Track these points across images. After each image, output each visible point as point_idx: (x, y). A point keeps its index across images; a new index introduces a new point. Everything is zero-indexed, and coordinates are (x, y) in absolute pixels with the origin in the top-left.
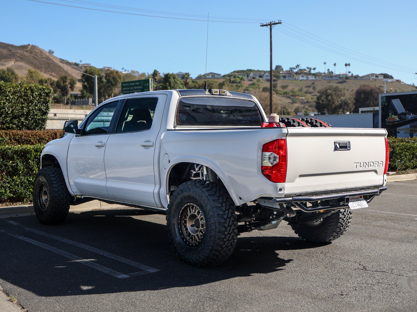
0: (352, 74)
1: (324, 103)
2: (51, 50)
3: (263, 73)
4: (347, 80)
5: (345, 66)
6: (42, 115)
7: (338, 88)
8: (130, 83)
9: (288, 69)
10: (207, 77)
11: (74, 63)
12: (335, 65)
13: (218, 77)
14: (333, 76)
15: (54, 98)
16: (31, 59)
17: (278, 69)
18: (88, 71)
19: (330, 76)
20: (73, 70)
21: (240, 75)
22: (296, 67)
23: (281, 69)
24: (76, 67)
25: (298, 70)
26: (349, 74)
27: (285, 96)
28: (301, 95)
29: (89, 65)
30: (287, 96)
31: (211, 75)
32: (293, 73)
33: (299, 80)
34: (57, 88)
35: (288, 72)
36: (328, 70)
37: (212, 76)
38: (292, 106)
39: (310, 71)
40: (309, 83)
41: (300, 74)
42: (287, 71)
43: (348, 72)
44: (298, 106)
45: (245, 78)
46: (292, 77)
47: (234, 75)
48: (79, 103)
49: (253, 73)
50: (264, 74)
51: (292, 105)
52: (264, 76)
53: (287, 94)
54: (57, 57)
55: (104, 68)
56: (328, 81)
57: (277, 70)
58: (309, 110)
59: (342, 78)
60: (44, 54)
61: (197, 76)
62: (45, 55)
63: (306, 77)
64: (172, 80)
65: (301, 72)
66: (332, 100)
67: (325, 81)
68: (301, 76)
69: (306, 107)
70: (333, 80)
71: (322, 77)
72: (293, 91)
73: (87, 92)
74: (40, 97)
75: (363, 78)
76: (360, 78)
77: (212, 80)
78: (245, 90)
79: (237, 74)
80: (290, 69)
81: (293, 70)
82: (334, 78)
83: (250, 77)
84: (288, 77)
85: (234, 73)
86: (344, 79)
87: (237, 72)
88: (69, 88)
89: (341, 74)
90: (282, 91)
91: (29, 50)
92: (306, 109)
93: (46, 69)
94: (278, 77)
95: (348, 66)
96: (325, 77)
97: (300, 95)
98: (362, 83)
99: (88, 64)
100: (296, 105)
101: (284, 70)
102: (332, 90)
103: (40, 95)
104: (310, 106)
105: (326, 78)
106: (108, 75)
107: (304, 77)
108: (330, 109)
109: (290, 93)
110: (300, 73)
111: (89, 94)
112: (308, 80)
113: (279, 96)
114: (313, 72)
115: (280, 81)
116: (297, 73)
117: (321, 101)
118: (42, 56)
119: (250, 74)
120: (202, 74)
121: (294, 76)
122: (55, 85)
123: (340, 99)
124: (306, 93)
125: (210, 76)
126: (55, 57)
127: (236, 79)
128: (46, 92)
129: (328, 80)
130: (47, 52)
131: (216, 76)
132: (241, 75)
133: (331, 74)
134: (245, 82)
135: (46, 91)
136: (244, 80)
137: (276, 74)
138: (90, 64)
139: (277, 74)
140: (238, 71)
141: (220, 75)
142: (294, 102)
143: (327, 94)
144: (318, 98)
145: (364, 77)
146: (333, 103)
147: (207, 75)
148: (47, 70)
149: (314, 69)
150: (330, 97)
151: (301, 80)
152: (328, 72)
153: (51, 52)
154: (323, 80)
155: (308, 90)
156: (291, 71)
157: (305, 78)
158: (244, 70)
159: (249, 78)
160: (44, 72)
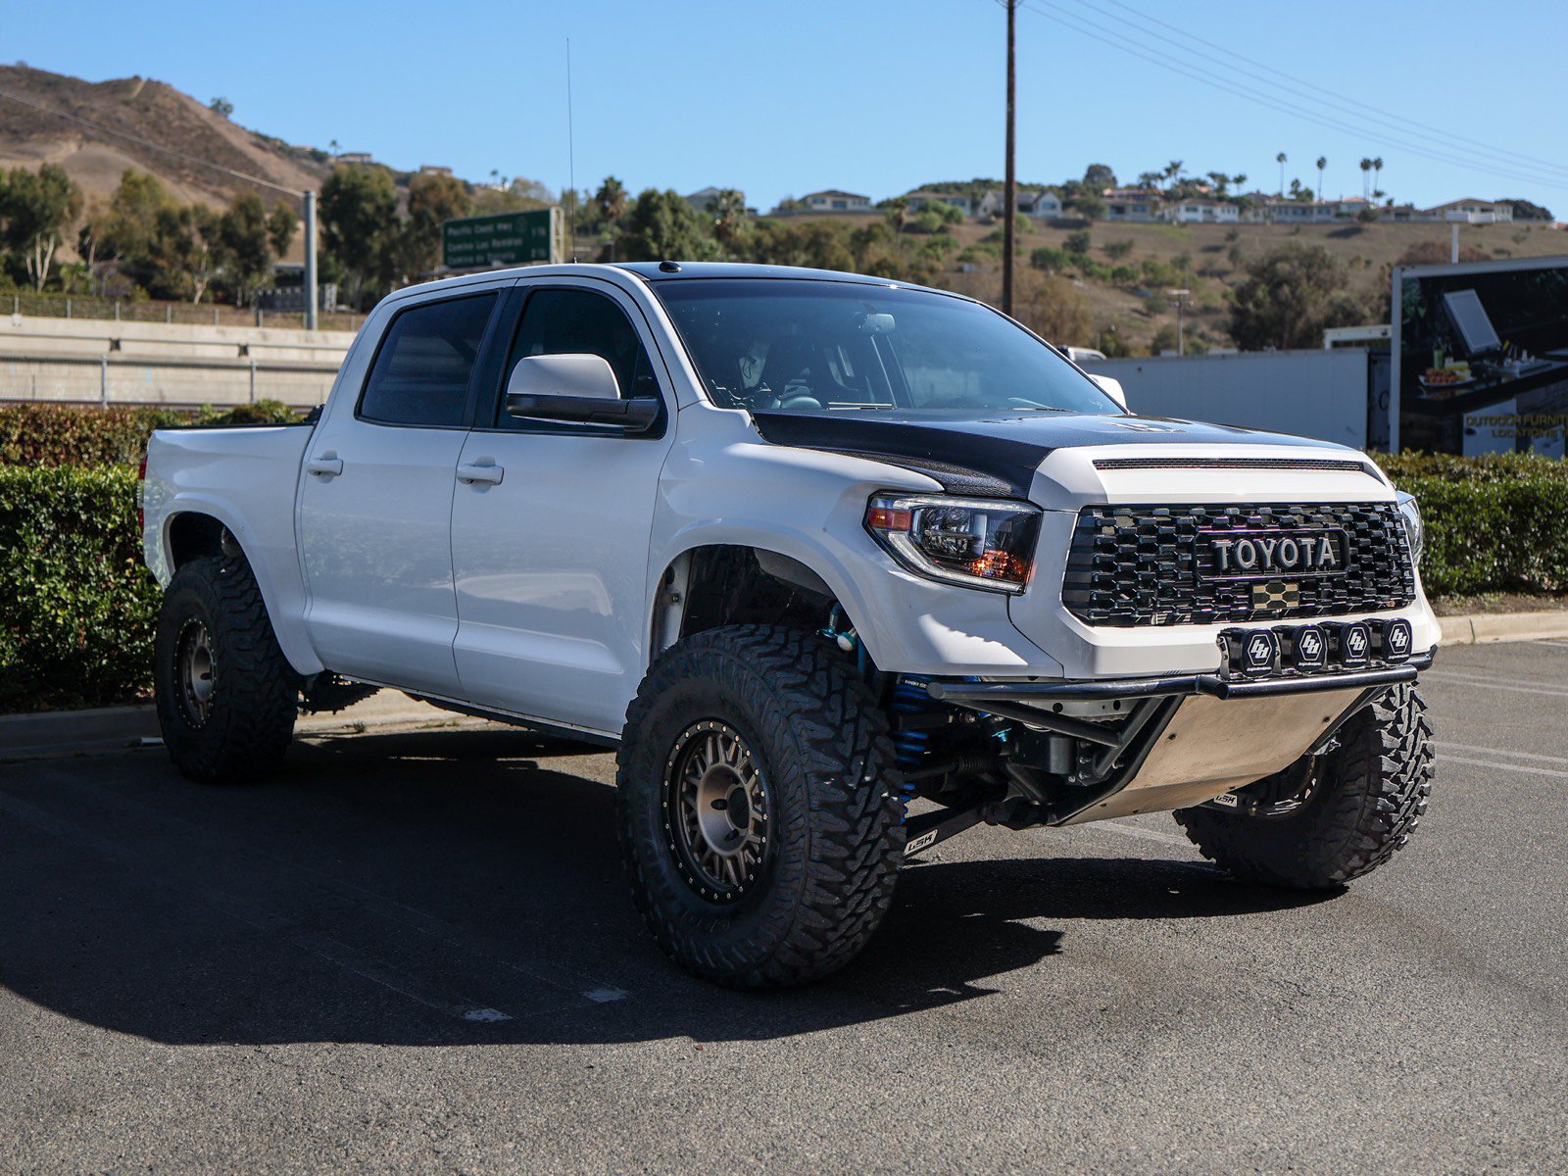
0: (1390, 202)
1: (1261, 312)
2: (222, 102)
3: (1035, 195)
4: (1366, 225)
5: (1360, 170)
7: (1321, 255)
8: (477, 227)
9: (1134, 180)
10: (818, 207)
11: (309, 149)
12: (1321, 164)
13: (857, 207)
14: (1311, 208)
15: (215, 286)
16: (144, 133)
17: (1096, 179)
18: (344, 178)
19: (1298, 207)
20: (303, 175)
21: (944, 200)
22: (1168, 171)
23: (1108, 181)
24: (315, 165)
25: (1174, 185)
26: (1376, 200)
27: (1119, 284)
28: (1184, 281)
29: (366, 159)
30: (1129, 287)
31: (829, 200)
32: (1155, 195)
33: (1175, 223)
34: (222, 245)
35: (1136, 192)
36: (1296, 183)
37: (835, 204)
38: (1144, 325)
39: (1221, 188)
40: (1217, 236)
41: (1184, 197)
42: (1129, 187)
43: (1371, 192)
44: (1167, 327)
45: (964, 212)
46: (1149, 209)
47: (920, 199)
48: (288, 303)
49: (995, 195)
50: (1040, 197)
51: (1146, 319)
52: (1037, 207)
53: (1128, 279)
54: (243, 128)
55: (423, 169)
56: (1293, 229)
57: (1093, 182)
58: (1211, 341)
59: (1349, 215)
60: (192, 116)
61: (776, 204)
62: (198, 117)
63: (1205, 212)
64: (666, 217)
65: (1186, 192)
66: (1294, 302)
67: (1279, 229)
68: (1183, 208)
69: (1199, 331)
70: (1311, 223)
71: (1269, 211)
72: (1150, 266)
73: (337, 260)
75: (1432, 218)
76: (1419, 218)
77: (832, 218)
78: (961, 259)
79: (931, 197)
80: (1141, 181)
81: (1153, 183)
82: (1316, 217)
83: (985, 210)
84: (1135, 210)
85: (920, 195)
86: (1355, 220)
87: (936, 189)
88: (269, 247)
89: (1344, 199)
90: (1107, 266)
91: (136, 100)
92: (1202, 336)
93: (199, 172)
94: (1093, 211)
95: (1373, 170)
96: (1280, 212)
97: (1179, 282)
98: (1424, 235)
99: (361, 155)
100: (1163, 320)
101: (1122, 183)
102: (1296, 263)
104: (1214, 327)
105: (1283, 217)
106: (417, 197)
107: (1195, 210)
108: (1286, 336)
109: (1138, 272)
110: (1181, 193)
111: (347, 271)
112: (1210, 221)
113: (1095, 283)
114: (1232, 190)
115: (1103, 225)
116: (1168, 196)
117: (1250, 306)
118: (185, 124)
119: (983, 196)
120: (798, 196)
121: (1156, 205)
122: (218, 234)
123: (1328, 298)
124: (1202, 273)
125: (828, 206)
126: (237, 126)
127: (927, 216)
129: (1293, 222)
130: (204, 106)
131: (850, 205)
132: (949, 202)
133: (1303, 201)
134: (963, 229)
136: (959, 221)
137: (1084, 198)
138: (369, 155)
139: (1092, 198)
140: (940, 185)
141: (866, 200)
142: (1152, 310)
143: (1276, 280)
144: (1244, 294)
145: (1434, 214)
146: (1299, 315)
147: (815, 202)
148: (201, 178)
149: (1240, 180)
150: (1286, 289)
151: (1183, 225)
152: (1292, 193)
153: (221, 108)
154: (1273, 223)
155: (1210, 263)
156: (1145, 187)
157: (1199, 216)
158: (963, 184)
159: (981, 213)
160: (191, 183)
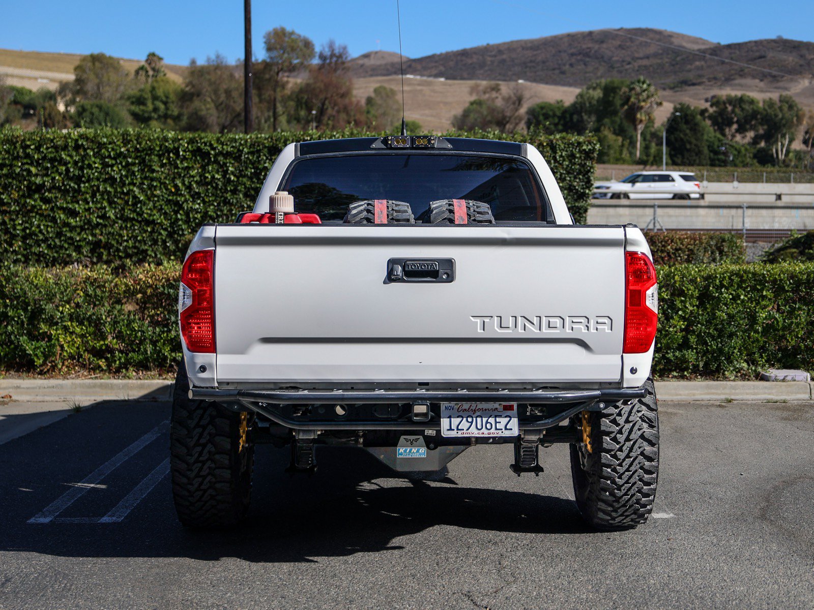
6: (576, 200)
74: (570, 161)
103: (573, 156)
128: (585, 150)
135: (584, 147)
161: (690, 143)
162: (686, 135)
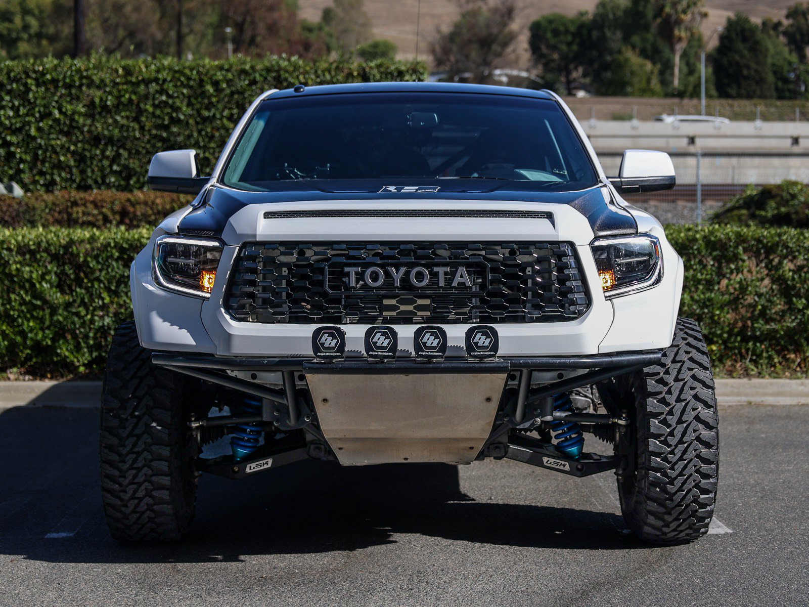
161: (748, 68)
162: (742, 56)
